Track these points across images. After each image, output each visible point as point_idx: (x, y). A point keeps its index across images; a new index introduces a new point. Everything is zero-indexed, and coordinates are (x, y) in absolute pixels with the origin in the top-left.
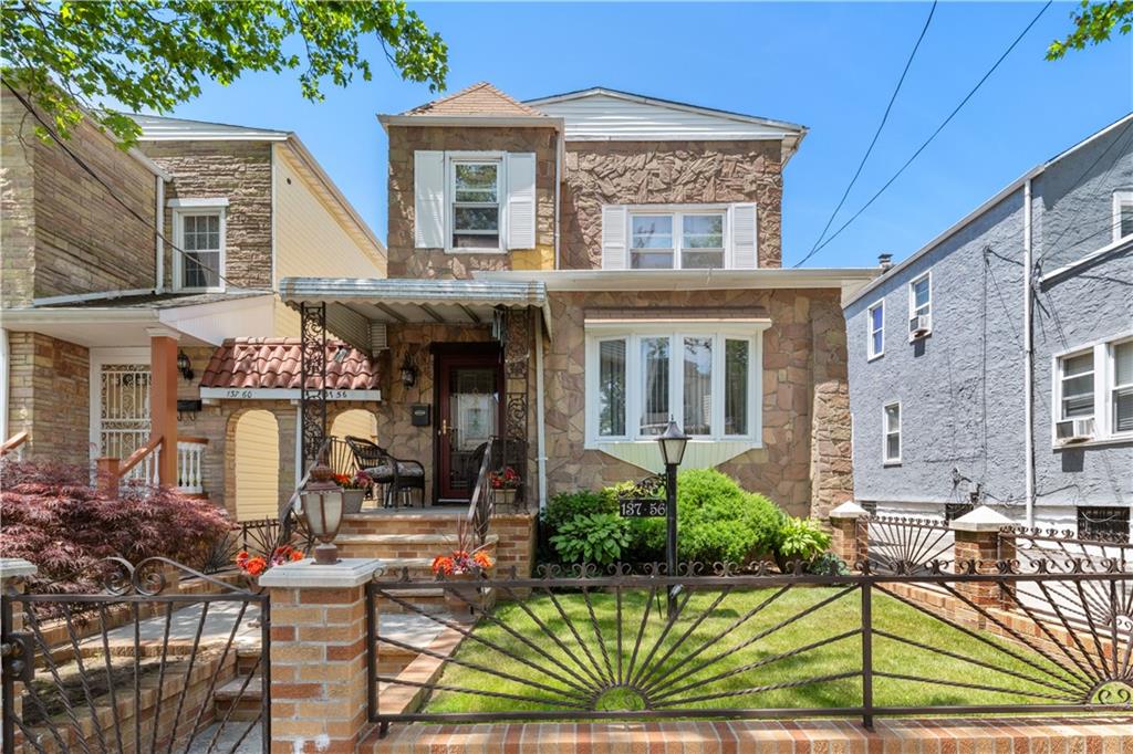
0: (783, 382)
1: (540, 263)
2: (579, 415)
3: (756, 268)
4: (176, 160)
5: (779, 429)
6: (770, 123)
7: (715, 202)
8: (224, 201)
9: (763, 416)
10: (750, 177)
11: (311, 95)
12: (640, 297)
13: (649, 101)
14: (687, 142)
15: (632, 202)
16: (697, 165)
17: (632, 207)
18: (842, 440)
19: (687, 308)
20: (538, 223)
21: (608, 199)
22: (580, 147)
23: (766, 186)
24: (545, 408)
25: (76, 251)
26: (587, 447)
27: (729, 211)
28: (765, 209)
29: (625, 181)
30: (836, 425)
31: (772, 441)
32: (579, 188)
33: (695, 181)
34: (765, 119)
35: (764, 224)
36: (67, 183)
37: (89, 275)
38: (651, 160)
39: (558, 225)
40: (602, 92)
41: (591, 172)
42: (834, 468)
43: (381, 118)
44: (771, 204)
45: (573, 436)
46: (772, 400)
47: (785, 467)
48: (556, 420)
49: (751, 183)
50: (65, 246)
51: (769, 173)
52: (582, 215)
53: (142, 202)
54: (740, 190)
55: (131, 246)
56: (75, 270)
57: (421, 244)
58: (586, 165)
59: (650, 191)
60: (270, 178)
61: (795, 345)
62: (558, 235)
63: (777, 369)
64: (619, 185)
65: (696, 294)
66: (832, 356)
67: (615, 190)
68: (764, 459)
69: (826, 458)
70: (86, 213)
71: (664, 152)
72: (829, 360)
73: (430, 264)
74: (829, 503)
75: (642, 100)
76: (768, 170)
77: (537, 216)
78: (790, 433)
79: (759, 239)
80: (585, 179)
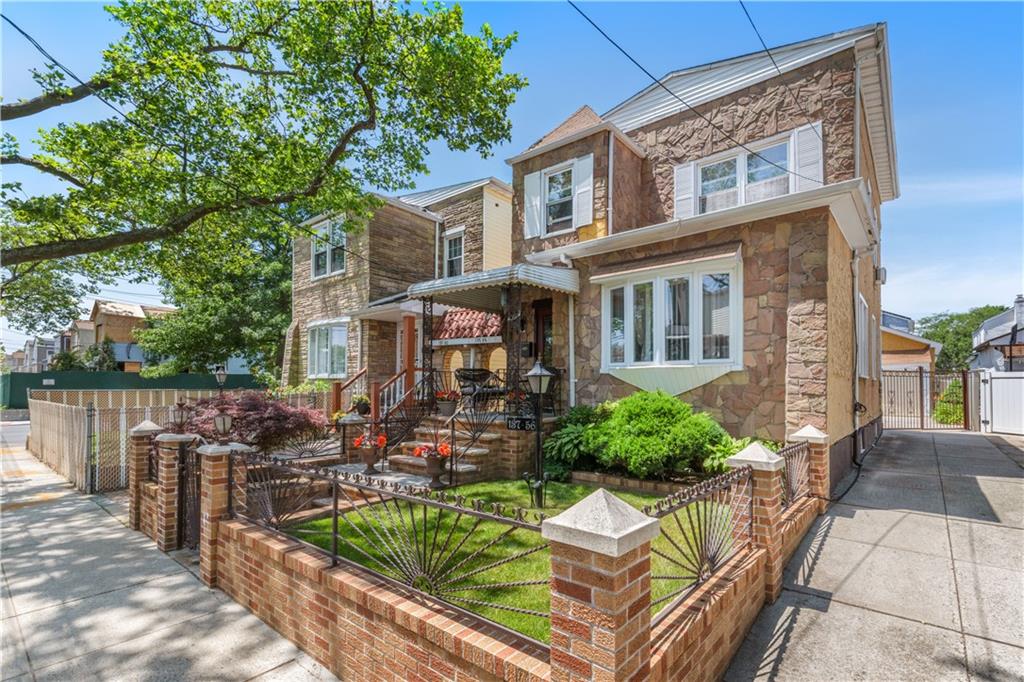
0: (764, 308)
1: (596, 234)
2: (598, 347)
3: (822, 186)
4: (445, 210)
5: (758, 352)
6: (836, 36)
7: (777, 133)
8: (463, 228)
9: (745, 341)
10: (814, 98)
11: (485, 157)
12: (638, 251)
13: (713, 66)
14: (749, 88)
15: (699, 157)
16: (757, 106)
17: (699, 161)
18: (815, 362)
19: (675, 253)
20: (594, 203)
21: (679, 160)
22: (658, 126)
23: (833, 100)
24: (575, 343)
25: (390, 275)
26: (601, 371)
27: (792, 139)
28: (832, 123)
29: (693, 142)
30: (809, 347)
31: (753, 364)
32: (657, 159)
33: (757, 120)
34: (833, 34)
35: (832, 138)
36: (385, 241)
37: (396, 285)
38: (716, 116)
39: (610, 202)
40: (674, 75)
41: (665, 143)
42: (803, 390)
43: (507, 162)
44: (840, 116)
45: (593, 363)
46: (753, 325)
47: (766, 387)
48: (583, 351)
49: (816, 103)
50: (383, 273)
51: (836, 86)
52: (659, 179)
53: (426, 239)
54: (803, 114)
55: (420, 264)
56: (390, 284)
57: (528, 236)
58: (662, 138)
59: (715, 143)
60: (482, 208)
61: (776, 271)
62: (610, 209)
63: (757, 296)
64: (688, 146)
65: (682, 240)
66: (808, 277)
67: (684, 151)
68: (744, 380)
69: (795, 381)
70: (395, 254)
71: (726, 105)
72: (804, 282)
73: (533, 248)
74: (797, 425)
75: (709, 67)
76: (835, 84)
77: (594, 199)
78: (771, 355)
79: (825, 155)
80: (661, 149)
